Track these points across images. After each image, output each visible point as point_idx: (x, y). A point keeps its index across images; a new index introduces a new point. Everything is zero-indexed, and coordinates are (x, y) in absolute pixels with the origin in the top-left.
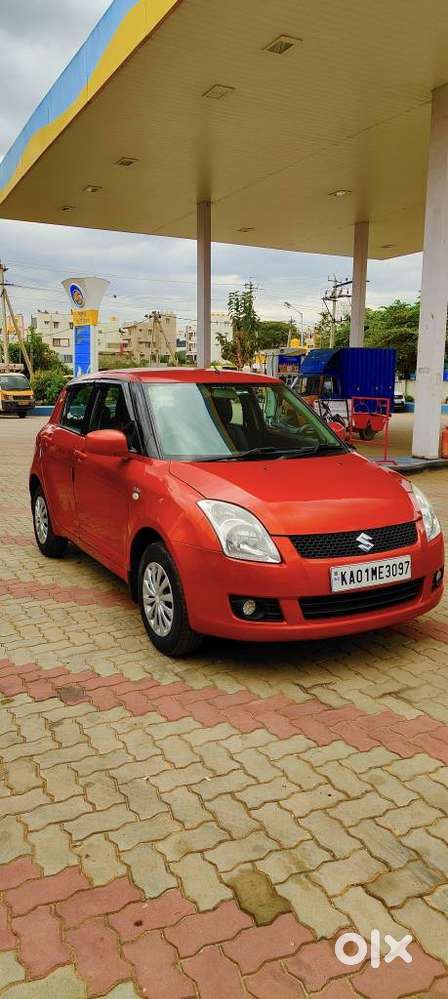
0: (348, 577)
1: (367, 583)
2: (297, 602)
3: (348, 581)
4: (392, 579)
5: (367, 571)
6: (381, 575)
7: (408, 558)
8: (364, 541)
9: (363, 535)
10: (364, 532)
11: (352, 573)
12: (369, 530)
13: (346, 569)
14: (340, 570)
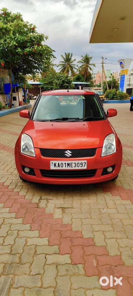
0: (57, 165)
1: (65, 168)
2: (39, 170)
3: (57, 166)
4: (77, 168)
5: (65, 164)
6: (72, 166)
7: (86, 161)
8: (68, 153)
9: (68, 151)
10: (69, 150)
11: (59, 163)
12: (71, 149)
13: (57, 162)
14: (54, 162)
